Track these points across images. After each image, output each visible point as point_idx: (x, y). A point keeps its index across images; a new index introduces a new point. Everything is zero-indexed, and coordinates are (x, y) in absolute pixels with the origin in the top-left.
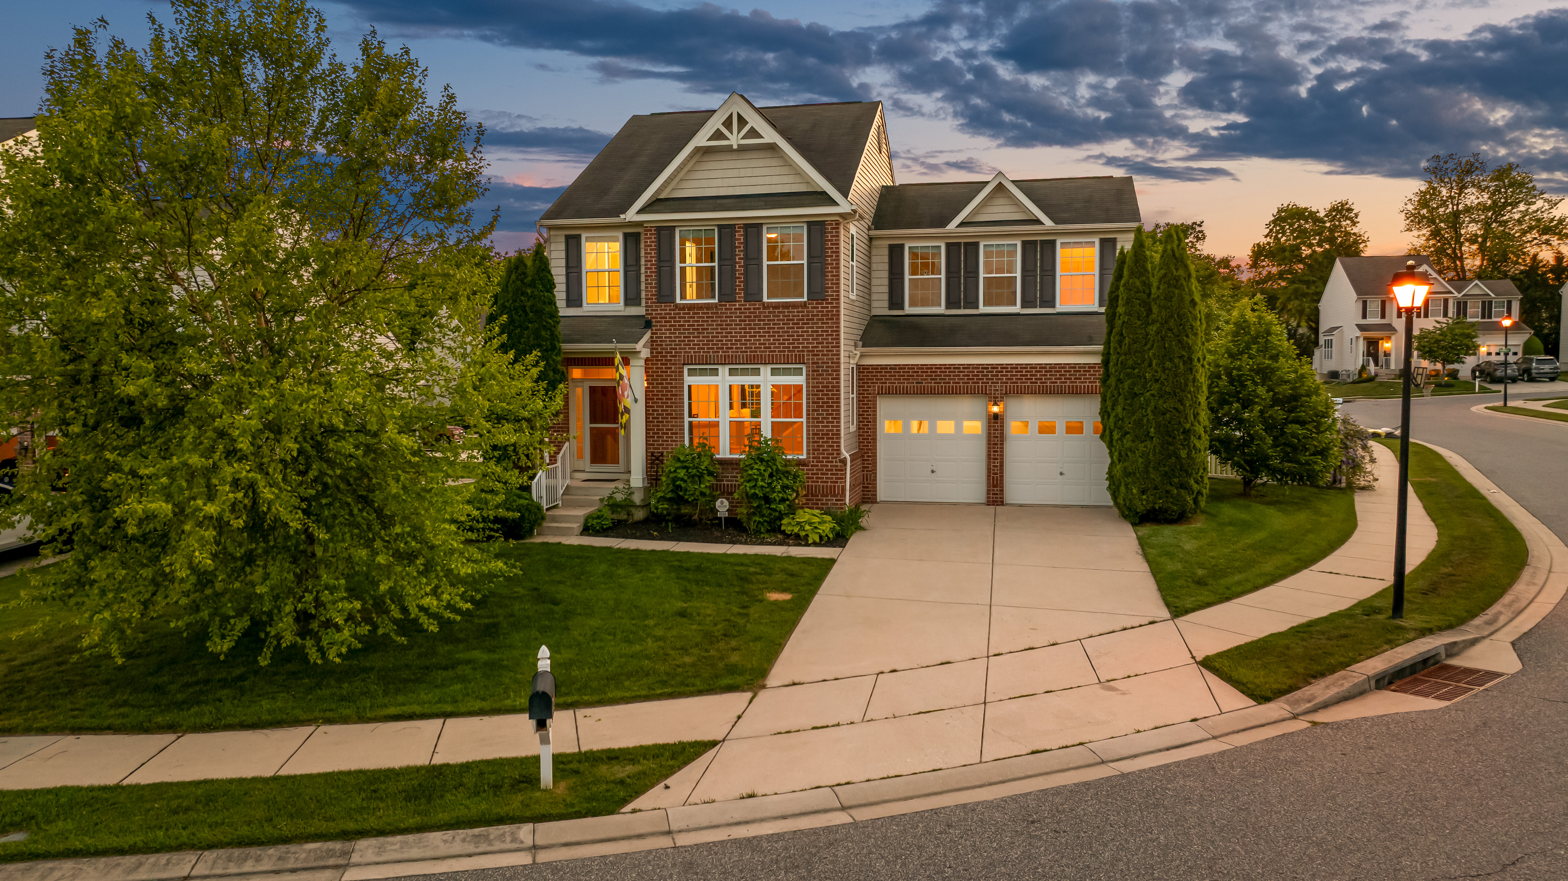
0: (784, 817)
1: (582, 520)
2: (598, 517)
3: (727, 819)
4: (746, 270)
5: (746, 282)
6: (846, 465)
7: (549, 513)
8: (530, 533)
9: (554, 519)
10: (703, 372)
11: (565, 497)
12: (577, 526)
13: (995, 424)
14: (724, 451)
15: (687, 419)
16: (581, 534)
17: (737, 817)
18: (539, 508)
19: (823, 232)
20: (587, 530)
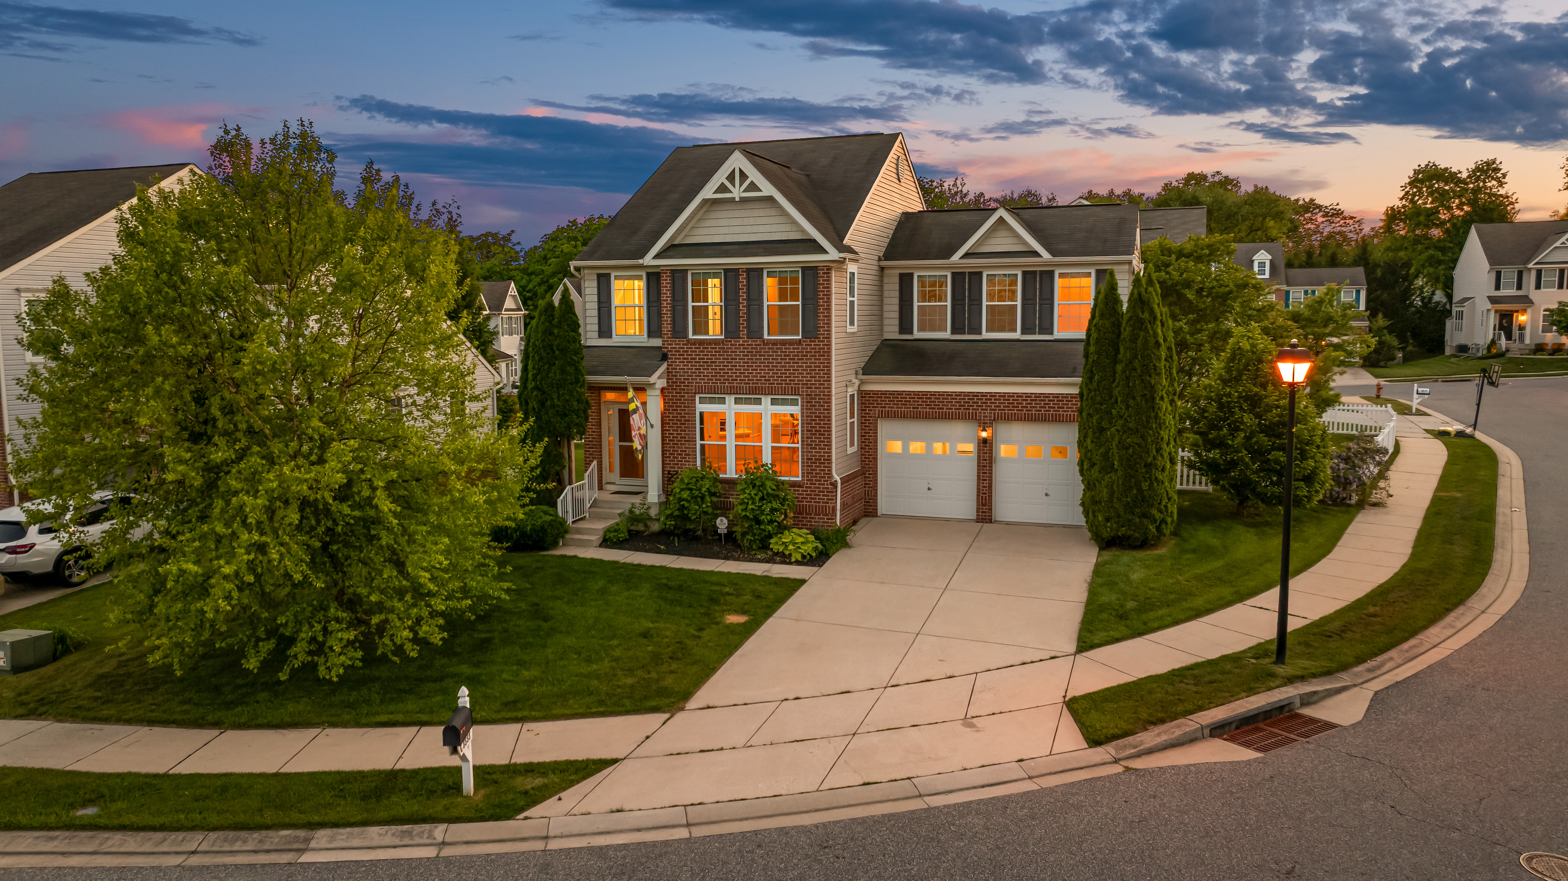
0: (639, 830)
1: (601, 533)
2: (616, 531)
3: (594, 829)
4: (748, 310)
5: (748, 321)
6: (836, 487)
7: (575, 526)
8: (555, 545)
9: (579, 531)
10: (712, 401)
11: (593, 509)
12: (596, 538)
13: (986, 448)
14: (731, 472)
15: (699, 442)
16: (600, 546)
17: (602, 828)
18: (562, 523)
19: (816, 276)
20: (606, 542)
